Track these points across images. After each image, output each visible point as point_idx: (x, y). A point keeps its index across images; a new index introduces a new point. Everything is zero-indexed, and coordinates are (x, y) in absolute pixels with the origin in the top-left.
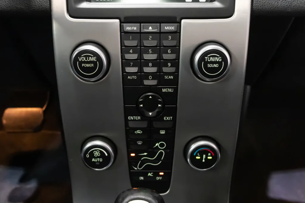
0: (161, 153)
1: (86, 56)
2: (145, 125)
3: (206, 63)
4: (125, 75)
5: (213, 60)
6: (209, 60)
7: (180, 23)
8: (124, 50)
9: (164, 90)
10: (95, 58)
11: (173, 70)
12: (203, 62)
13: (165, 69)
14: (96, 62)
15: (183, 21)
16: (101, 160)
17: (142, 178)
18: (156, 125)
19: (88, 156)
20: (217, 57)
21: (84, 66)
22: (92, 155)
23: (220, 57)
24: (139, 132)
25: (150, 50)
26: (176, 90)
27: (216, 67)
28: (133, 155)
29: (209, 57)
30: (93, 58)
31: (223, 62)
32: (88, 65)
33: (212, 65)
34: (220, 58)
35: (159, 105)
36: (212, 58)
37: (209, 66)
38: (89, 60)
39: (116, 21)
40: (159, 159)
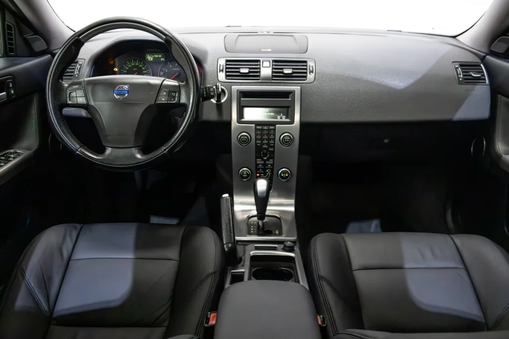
0: (269, 174)
1: (243, 137)
2: (263, 162)
3: (284, 140)
4: (256, 144)
8: (256, 135)
9: (270, 149)
10: (246, 138)
11: (273, 142)
13: (270, 142)
15: (277, 125)
16: (246, 176)
18: (267, 162)
19: (241, 174)
20: (288, 137)
21: (242, 140)
22: (243, 174)
24: (261, 165)
25: (265, 135)
26: (274, 149)
27: (288, 141)
28: (258, 175)
31: (290, 139)
32: (244, 140)
35: (268, 155)
36: (286, 138)
37: (286, 140)
39: (254, 125)
40: (268, 177)
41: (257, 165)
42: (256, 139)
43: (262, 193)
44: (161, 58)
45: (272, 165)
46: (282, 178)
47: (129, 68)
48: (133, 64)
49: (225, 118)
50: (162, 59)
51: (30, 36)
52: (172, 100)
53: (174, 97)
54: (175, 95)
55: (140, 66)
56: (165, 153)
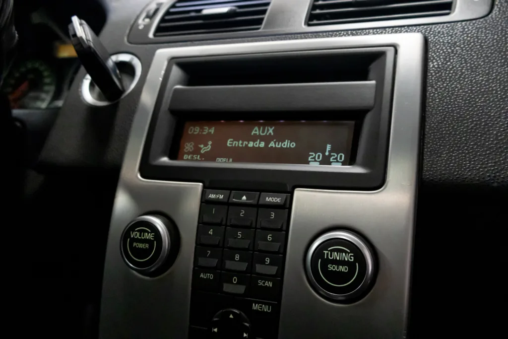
1: (140, 231)
3: (326, 262)
4: (197, 270)
5: (338, 258)
6: (331, 256)
7: (293, 193)
8: (202, 229)
9: (255, 305)
10: (152, 235)
11: (273, 270)
12: (320, 260)
14: (153, 241)
15: (297, 191)
20: (346, 252)
21: (135, 246)
23: (351, 253)
25: (239, 233)
27: (344, 272)
29: (332, 251)
30: (150, 234)
31: (357, 264)
32: (141, 246)
33: (336, 267)
34: (351, 256)
35: (245, 335)
36: (336, 253)
37: (331, 267)
38: (143, 237)
39: (201, 184)
42: (200, 250)
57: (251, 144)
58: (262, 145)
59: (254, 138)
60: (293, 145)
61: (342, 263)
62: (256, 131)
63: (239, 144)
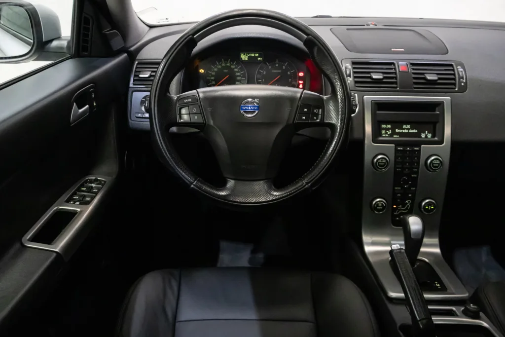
0: (408, 206)
2: (402, 191)
3: (433, 164)
4: (395, 168)
7: (421, 146)
8: (396, 157)
9: (412, 175)
11: (417, 166)
12: (431, 163)
13: (414, 166)
14: (385, 162)
15: (422, 146)
16: (381, 208)
17: (397, 219)
18: (408, 192)
19: (376, 206)
22: (378, 205)
24: (399, 195)
25: (407, 158)
26: (418, 176)
27: (437, 166)
28: (395, 206)
29: (434, 161)
31: (440, 164)
32: (381, 164)
34: (439, 162)
35: (410, 183)
37: (434, 165)
38: (382, 161)
39: (394, 145)
40: (407, 209)
41: (394, 193)
42: (396, 162)
43: (416, 233)
44: (259, 57)
45: (414, 193)
46: (427, 210)
47: (218, 68)
48: (224, 65)
49: (357, 135)
50: (259, 59)
51: (107, 31)
52: (315, 118)
53: (317, 115)
54: (318, 111)
55: (232, 67)
56: (307, 188)
57: (404, 131)
58: (407, 131)
59: (404, 129)
60: (416, 131)
61: (437, 164)
62: (404, 127)
63: (400, 131)
